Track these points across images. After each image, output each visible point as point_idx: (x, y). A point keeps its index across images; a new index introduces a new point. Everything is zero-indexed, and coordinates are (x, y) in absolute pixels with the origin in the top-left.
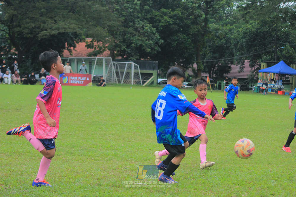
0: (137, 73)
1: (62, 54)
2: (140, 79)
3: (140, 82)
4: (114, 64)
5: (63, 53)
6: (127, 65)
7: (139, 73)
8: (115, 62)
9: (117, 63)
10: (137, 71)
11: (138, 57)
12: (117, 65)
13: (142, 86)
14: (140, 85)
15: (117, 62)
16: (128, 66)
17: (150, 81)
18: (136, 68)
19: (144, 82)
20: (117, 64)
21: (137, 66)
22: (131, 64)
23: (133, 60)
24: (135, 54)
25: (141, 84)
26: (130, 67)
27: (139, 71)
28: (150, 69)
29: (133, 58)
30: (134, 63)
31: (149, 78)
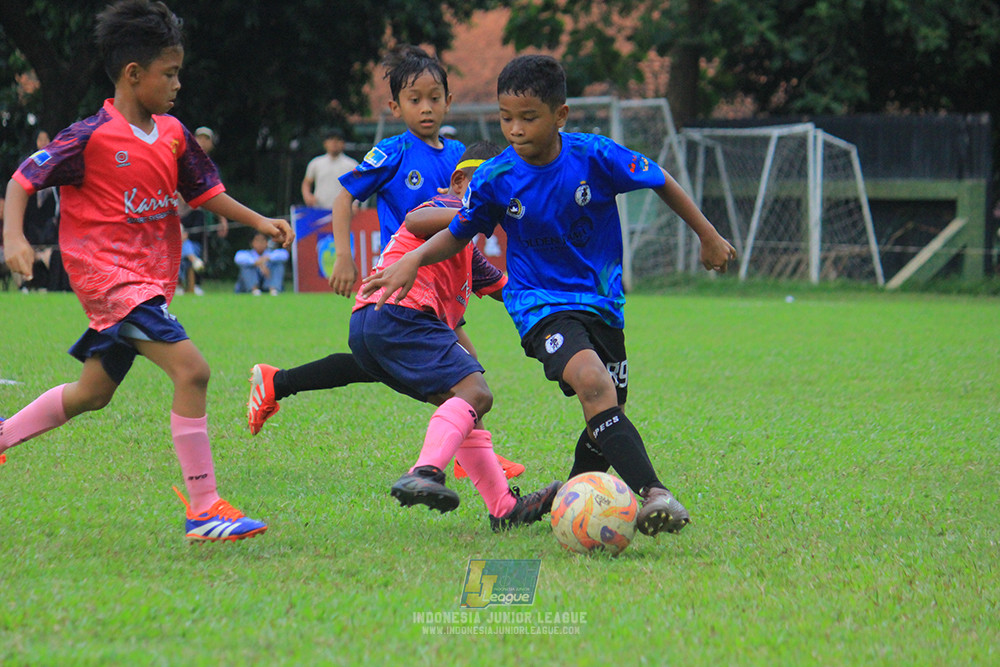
0: (847, 202)
1: (359, 93)
2: (867, 243)
3: (867, 260)
4: (691, 147)
5: (366, 89)
6: (778, 147)
7: (857, 200)
8: (696, 134)
9: (712, 137)
10: (842, 190)
11: (862, 92)
12: (709, 152)
13: (882, 290)
14: (864, 284)
15: (707, 131)
16: (785, 152)
17: (936, 255)
18: (835, 164)
19: (893, 264)
20: (710, 143)
21: (847, 154)
22: (802, 141)
23: (828, 110)
24: (836, 71)
25: (872, 273)
26: (793, 162)
27: (861, 188)
28: (938, 172)
29: (824, 101)
30: (821, 135)
31: (932, 230)
